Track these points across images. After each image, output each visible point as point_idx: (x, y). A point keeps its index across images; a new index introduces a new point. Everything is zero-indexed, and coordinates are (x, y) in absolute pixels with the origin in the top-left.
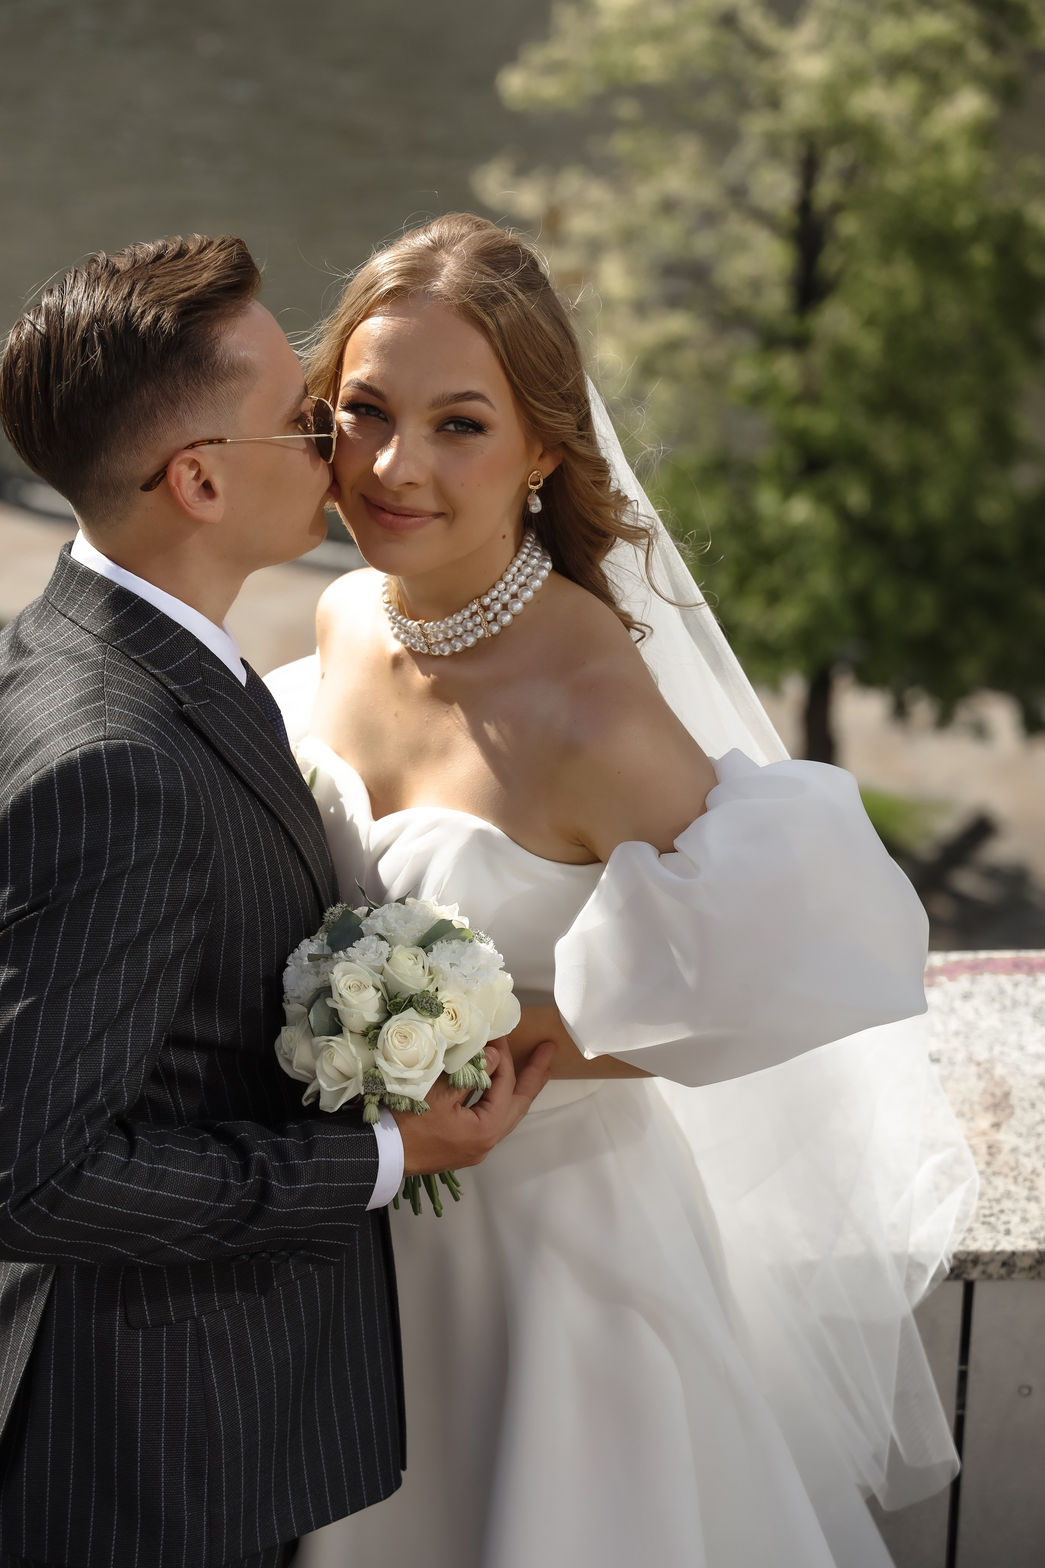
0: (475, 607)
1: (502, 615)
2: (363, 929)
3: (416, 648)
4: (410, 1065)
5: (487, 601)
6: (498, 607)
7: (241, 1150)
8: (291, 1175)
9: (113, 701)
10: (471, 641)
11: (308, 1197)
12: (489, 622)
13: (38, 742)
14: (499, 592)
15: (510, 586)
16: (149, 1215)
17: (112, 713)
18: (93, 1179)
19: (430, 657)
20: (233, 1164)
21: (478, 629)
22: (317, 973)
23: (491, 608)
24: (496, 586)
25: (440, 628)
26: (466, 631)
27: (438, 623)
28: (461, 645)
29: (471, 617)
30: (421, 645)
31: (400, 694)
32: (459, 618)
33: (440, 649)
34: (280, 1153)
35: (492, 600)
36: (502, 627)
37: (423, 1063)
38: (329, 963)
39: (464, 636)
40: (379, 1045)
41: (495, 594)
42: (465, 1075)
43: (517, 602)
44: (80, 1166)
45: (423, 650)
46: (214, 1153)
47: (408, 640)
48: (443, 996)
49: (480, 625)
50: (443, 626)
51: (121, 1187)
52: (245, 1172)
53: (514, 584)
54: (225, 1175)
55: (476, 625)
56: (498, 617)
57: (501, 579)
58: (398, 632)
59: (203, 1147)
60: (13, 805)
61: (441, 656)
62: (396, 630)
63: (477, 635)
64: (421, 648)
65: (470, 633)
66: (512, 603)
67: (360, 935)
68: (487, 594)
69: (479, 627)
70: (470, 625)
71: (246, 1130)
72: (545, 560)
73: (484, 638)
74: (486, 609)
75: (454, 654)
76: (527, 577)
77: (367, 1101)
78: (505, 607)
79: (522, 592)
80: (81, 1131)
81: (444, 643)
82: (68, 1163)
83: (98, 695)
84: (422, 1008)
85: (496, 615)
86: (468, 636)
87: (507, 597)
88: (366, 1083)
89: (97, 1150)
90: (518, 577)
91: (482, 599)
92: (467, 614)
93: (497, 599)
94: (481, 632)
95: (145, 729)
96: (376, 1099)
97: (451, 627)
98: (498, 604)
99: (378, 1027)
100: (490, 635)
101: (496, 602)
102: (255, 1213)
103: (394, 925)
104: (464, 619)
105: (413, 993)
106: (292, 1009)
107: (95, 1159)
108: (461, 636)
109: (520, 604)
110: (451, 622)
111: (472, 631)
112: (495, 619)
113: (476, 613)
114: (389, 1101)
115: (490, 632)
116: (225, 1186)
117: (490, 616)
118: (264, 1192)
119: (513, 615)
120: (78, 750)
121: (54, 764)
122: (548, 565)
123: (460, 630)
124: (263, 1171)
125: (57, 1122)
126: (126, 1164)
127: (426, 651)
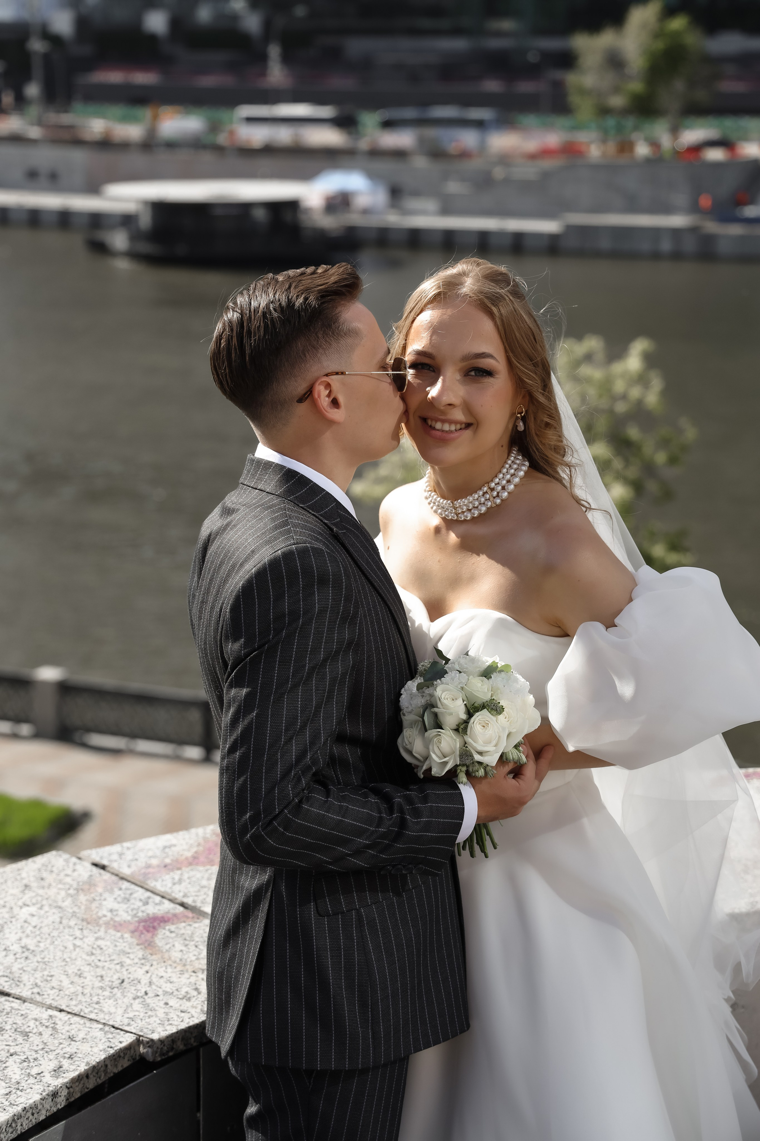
0: (485, 489)
1: (502, 493)
2: (447, 669)
3: (448, 517)
4: (488, 742)
5: (493, 485)
6: (500, 488)
7: (387, 799)
8: (417, 813)
9: (295, 526)
10: (483, 509)
11: (427, 827)
12: (494, 498)
13: (253, 552)
14: (500, 479)
15: (506, 475)
16: (340, 834)
17: (296, 533)
18: (308, 810)
19: (458, 522)
20: (384, 806)
21: (488, 502)
22: (423, 696)
23: (495, 489)
24: (498, 476)
25: (464, 503)
26: (480, 504)
27: (463, 500)
28: (477, 513)
29: (483, 495)
30: (452, 515)
31: (440, 549)
32: (476, 496)
33: (464, 516)
34: (409, 801)
35: (496, 484)
36: (502, 500)
37: (494, 743)
38: (431, 688)
39: (479, 507)
40: (468, 733)
41: (497, 480)
42: (514, 755)
43: (511, 484)
44: (300, 802)
45: (454, 518)
46: (373, 799)
47: (443, 512)
48: (502, 703)
49: (489, 499)
50: (466, 501)
51: (324, 815)
52: (391, 811)
53: (508, 474)
54: (380, 812)
55: (486, 500)
56: (500, 494)
57: (500, 472)
58: (436, 509)
59: (366, 796)
60: (243, 587)
61: (465, 521)
62: (435, 508)
63: (487, 506)
64: (452, 516)
65: (483, 505)
66: (508, 486)
67: (446, 673)
68: (492, 481)
69: (488, 501)
70: (483, 500)
71: (388, 789)
72: (524, 461)
73: (491, 507)
74: (492, 490)
75: (473, 518)
76: (515, 470)
77: (459, 771)
78: (503, 488)
79: (513, 479)
80: (299, 780)
81: (467, 512)
82: (293, 799)
83: (285, 524)
84: (492, 709)
85: (498, 493)
86: (482, 506)
87: (504, 482)
88: (461, 756)
89: (308, 794)
90: (510, 470)
91: (489, 484)
92: (481, 493)
93: (498, 484)
94: (489, 504)
95: (317, 540)
96: (464, 769)
97: (471, 502)
98: (499, 486)
99: (466, 722)
100: (495, 505)
101: (498, 485)
102: (398, 836)
103: (465, 666)
104: (479, 496)
105: (484, 701)
106: (407, 718)
107: (308, 799)
108: (477, 507)
109: (512, 486)
110: (471, 499)
111: (484, 504)
112: (498, 496)
113: (486, 492)
114: (472, 770)
115: (495, 503)
116: (381, 819)
117: (495, 494)
118: (402, 824)
119: (509, 493)
120: (279, 551)
121: (266, 560)
122: (527, 463)
123: (477, 503)
124: (402, 811)
125: (286, 774)
126: (326, 802)
127: (456, 518)
